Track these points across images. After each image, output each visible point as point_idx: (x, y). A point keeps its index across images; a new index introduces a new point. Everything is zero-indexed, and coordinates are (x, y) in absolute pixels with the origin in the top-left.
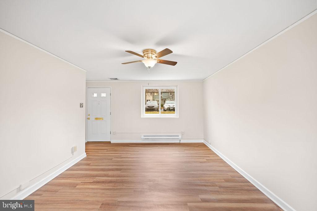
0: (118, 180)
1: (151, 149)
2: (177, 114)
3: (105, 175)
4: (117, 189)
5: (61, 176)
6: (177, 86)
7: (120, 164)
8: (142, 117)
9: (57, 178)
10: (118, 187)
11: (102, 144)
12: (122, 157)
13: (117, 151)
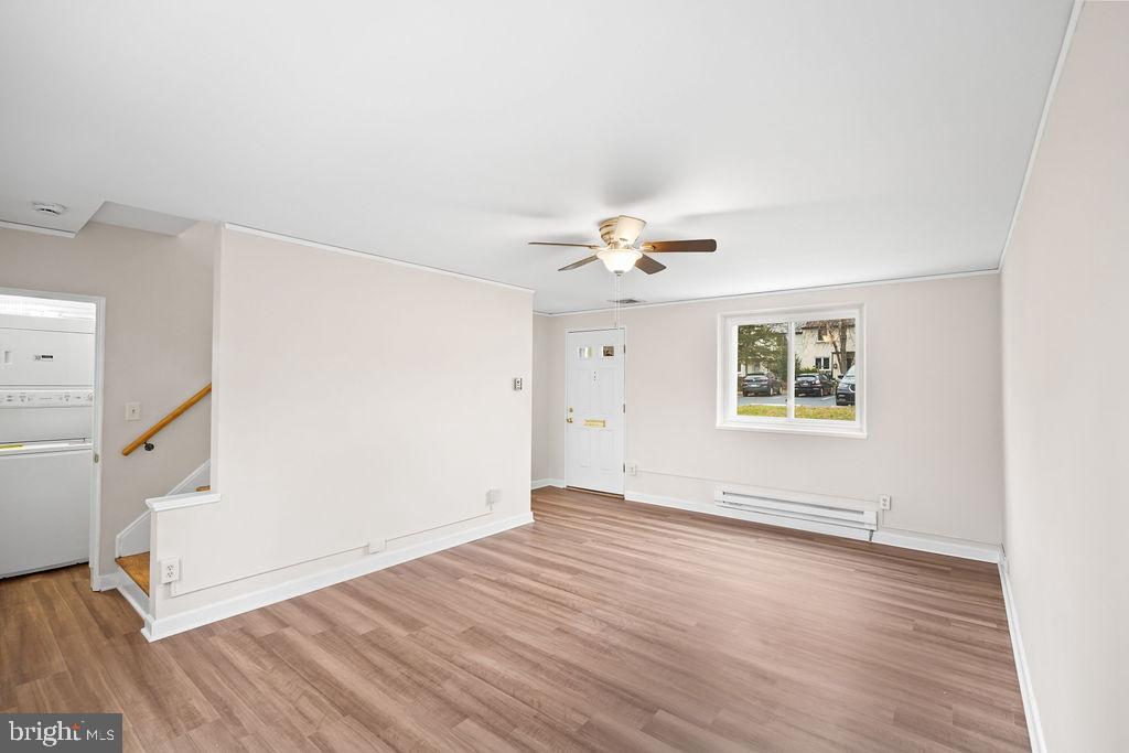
0: (549, 593)
1: (726, 541)
2: (861, 422)
3: (533, 574)
4: (526, 611)
5: (454, 553)
6: (860, 307)
7: (591, 559)
8: (719, 424)
9: (444, 553)
10: (534, 609)
11: (598, 500)
12: (614, 542)
13: (618, 525)
